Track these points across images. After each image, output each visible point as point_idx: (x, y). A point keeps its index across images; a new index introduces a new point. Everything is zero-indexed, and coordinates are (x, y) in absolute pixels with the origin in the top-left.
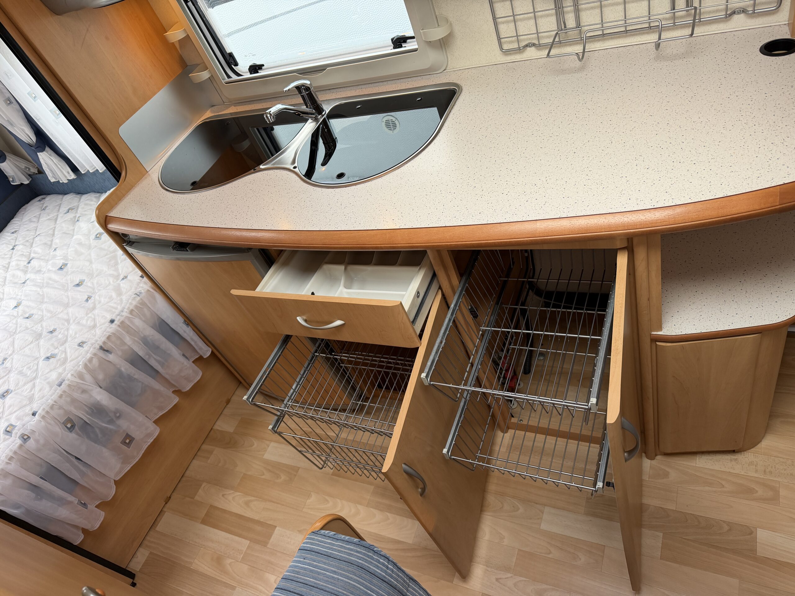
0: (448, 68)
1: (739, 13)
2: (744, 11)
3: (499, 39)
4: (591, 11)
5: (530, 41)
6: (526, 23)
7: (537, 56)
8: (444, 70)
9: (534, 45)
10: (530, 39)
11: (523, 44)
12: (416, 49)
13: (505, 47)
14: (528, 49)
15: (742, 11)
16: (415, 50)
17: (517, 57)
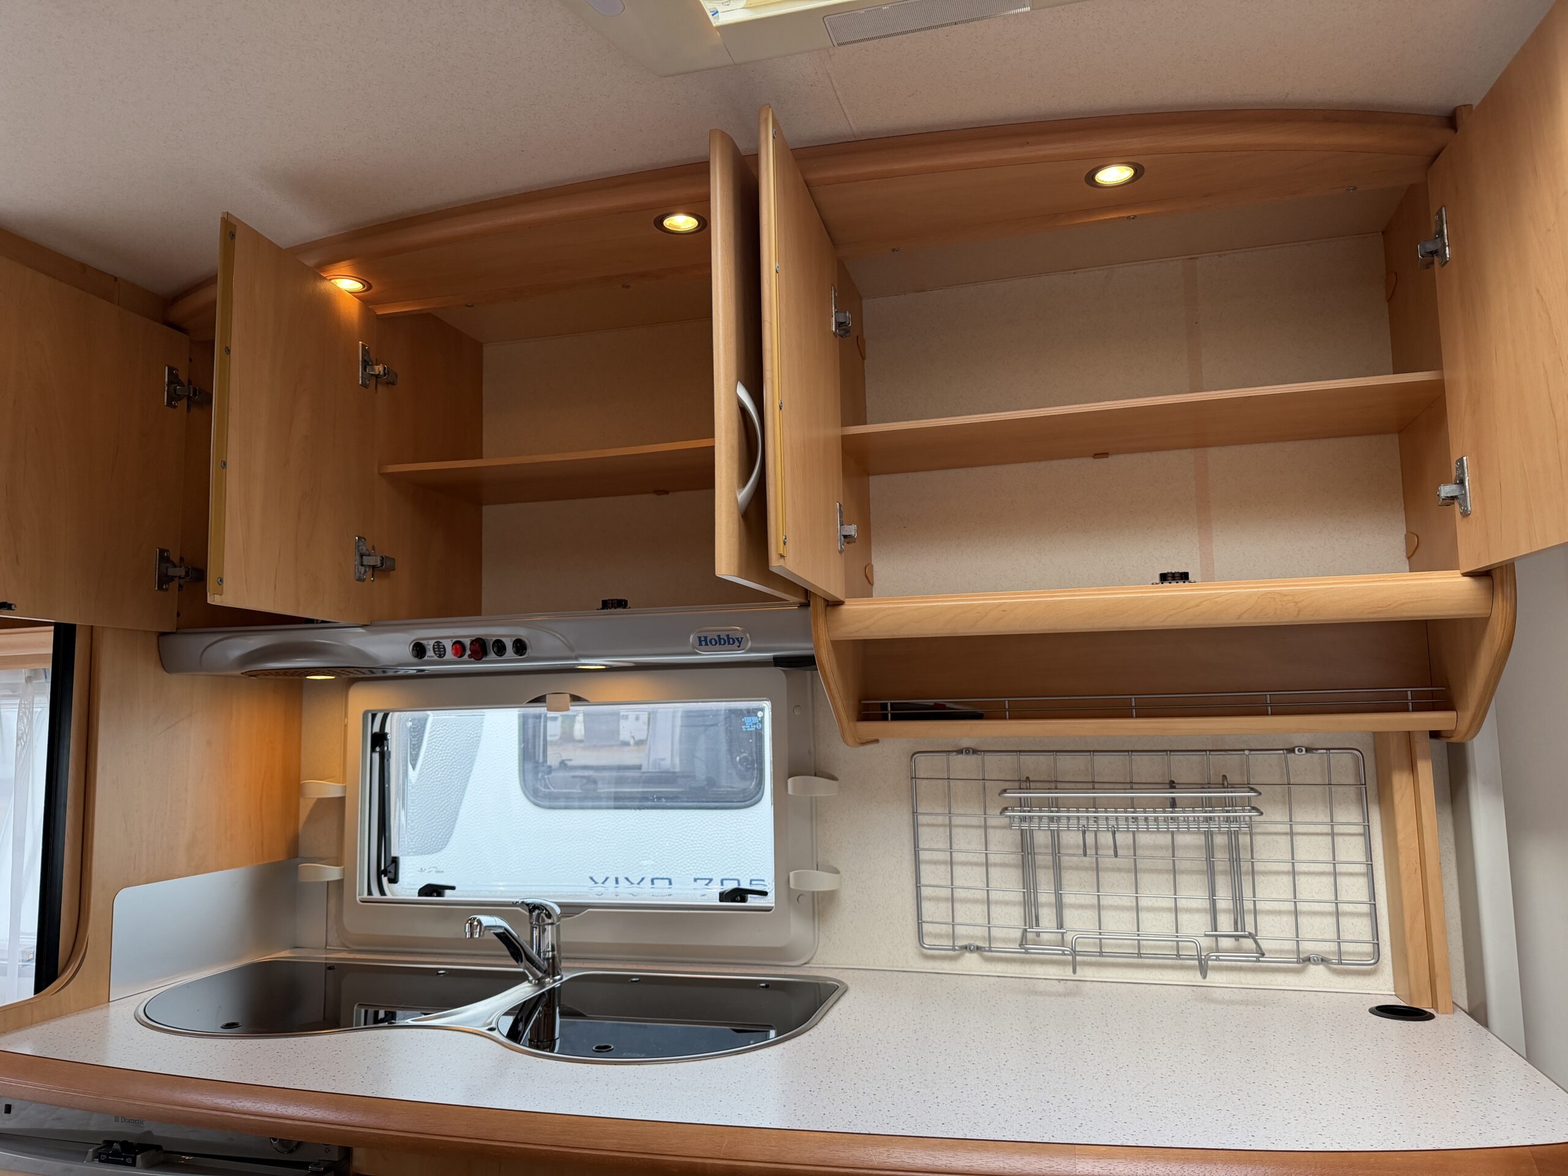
0: (813, 961)
1: (1316, 963)
2: (1323, 960)
3: (920, 922)
4: (1080, 911)
5: (972, 942)
6: (969, 908)
7: (981, 971)
8: (805, 964)
9: (978, 948)
10: (972, 937)
11: (960, 943)
12: (769, 907)
13: (927, 941)
14: (968, 955)
15: (1320, 959)
16: (768, 909)
17: (946, 967)
